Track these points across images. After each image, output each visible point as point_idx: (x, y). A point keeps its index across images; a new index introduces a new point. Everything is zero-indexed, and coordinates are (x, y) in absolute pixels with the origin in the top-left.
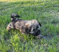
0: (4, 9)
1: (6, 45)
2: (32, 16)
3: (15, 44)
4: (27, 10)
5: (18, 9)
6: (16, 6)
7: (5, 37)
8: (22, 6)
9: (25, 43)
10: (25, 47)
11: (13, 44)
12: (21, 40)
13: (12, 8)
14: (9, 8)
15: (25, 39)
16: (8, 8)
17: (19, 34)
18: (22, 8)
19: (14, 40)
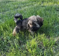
0: (20, 8)
1: (20, 52)
2: (54, 17)
3: (32, 50)
4: (49, 10)
5: (37, 8)
6: (35, 5)
7: (20, 41)
8: (42, 5)
9: (43, 50)
10: (44, 54)
11: (30, 50)
12: (39, 46)
13: (30, 7)
14: (27, 7)
15: (44, 45)
16: (25, 6)
17: (37, 39)
18: (42, 7)
19: (31, 46)
